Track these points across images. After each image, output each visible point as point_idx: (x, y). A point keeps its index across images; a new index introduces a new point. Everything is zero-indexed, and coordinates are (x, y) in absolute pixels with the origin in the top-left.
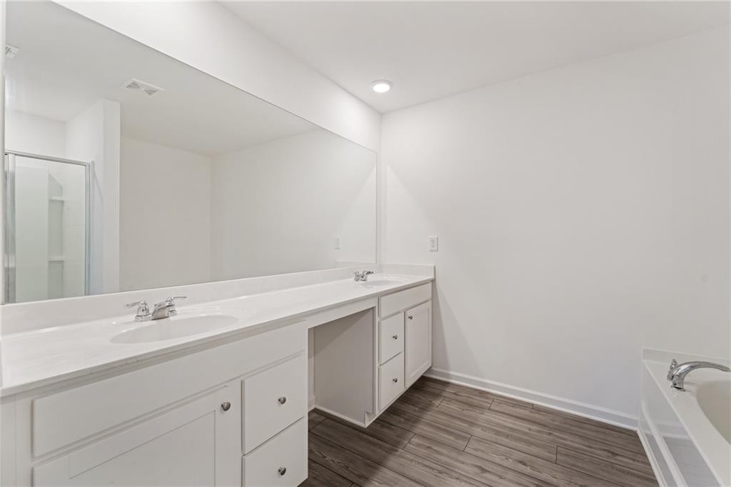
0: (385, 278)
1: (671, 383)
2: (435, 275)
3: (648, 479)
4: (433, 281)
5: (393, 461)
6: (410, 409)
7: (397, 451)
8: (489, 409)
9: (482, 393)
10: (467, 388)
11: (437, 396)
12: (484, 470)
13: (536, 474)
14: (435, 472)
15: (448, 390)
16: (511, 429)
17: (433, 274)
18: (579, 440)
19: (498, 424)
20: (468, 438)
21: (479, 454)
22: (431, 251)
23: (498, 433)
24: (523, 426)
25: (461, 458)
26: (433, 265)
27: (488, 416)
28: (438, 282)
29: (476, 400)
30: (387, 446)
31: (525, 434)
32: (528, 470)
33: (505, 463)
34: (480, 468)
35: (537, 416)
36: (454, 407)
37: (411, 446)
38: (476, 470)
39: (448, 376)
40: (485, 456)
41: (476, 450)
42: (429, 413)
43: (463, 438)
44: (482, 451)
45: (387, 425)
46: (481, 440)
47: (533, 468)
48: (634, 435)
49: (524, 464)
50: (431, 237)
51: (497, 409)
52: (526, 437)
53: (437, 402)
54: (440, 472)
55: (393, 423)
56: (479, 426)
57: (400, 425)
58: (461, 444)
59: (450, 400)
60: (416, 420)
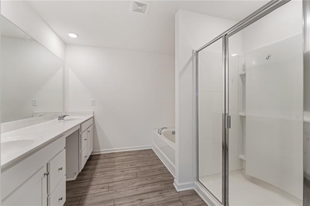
0: (74, 117)
1: (159, 134)
2: (94, 115)
3: (156, 157)
4: (93, 117)
5: (93, 183)
6: (90, 167)
7: (93, 180)
8: (117, 157)
9: (113, 153)
10: (108, 153)
11: (98, 159)
12: (123, 171)
13: (135, 166)
14: (110, 179)
15: (101, 156)
16: (125, 159)
17: (93, 115)
18: (142, 155)
19: (121, 159)
20: (115, 166)
21: (120, 168)
22: (92, 105)
23: (122, 161)
24: (128, 157)
25: (115, 172)
26: (93, 111)
27: (117, 159)
28: (95, 117)
29: (112, 156)
30: (88, 180)
31: (129, 159)
32: (134, 166)
33: (128, 167)
34: (122, 171)
35: (130, 153)
36: (106, 160)
37: (97, 176)
38: (121, 172)
39: (100, 152)
40: (121, 168)
41: (119, 168)
42: (98, 165)
43: (114, 167)
44: (121, 167)
45: (83, 175)
46: (118, 165)
47: (134, 165)
48: (151, 150)
49: (132, 165)
50: (92, 100)
51: (119, 156)
52: (130, 159)
53: (99, 161)
54: (111, 178)
55: (86, 173)
56: (116, 162)
57: (89, 173)
58: (114, 168)
59: (103, 159)
60: (95, 169)
